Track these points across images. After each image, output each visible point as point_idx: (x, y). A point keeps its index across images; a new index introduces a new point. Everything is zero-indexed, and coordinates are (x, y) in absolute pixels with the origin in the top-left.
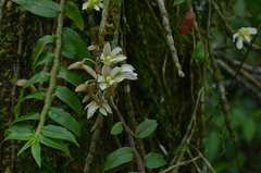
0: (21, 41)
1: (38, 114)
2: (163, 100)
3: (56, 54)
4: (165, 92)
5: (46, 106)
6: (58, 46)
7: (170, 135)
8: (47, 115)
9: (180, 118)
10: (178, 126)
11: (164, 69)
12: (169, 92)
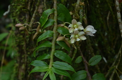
0: (29, 3)
1: (48, 55)
2: (106, 34)
3: (55, 20)
4: (108, 30)
5: (53, 50)
6: (56, 15)
7: (109, 52)
8: (54, 55)
9: (116, 42)
10: (114, 47)
11: (108, 18)
12: (110, 29)
